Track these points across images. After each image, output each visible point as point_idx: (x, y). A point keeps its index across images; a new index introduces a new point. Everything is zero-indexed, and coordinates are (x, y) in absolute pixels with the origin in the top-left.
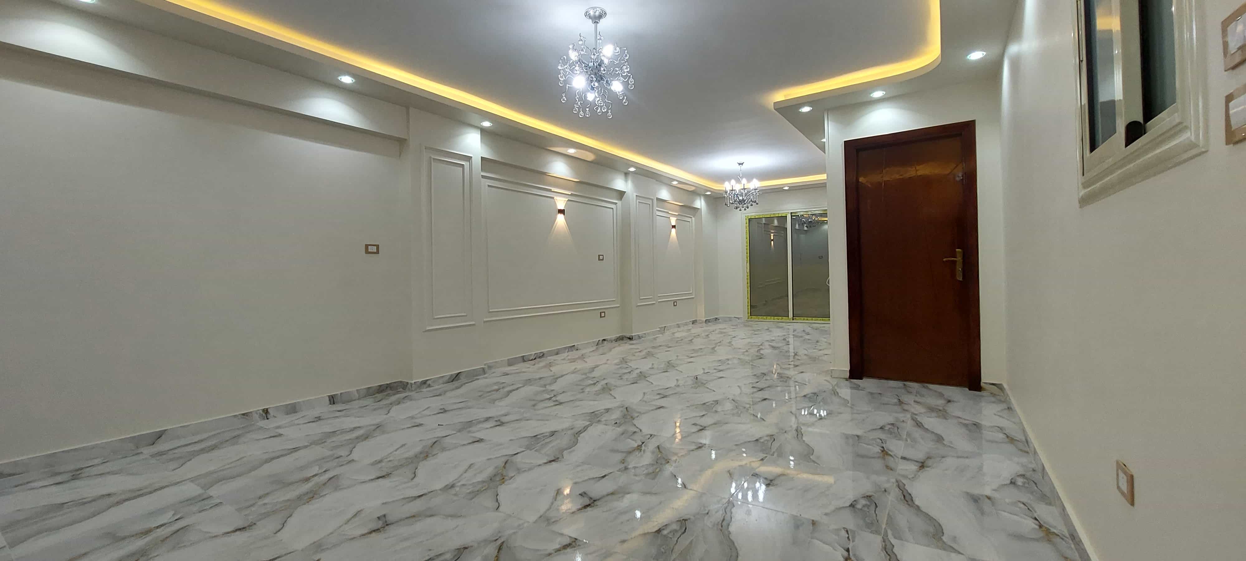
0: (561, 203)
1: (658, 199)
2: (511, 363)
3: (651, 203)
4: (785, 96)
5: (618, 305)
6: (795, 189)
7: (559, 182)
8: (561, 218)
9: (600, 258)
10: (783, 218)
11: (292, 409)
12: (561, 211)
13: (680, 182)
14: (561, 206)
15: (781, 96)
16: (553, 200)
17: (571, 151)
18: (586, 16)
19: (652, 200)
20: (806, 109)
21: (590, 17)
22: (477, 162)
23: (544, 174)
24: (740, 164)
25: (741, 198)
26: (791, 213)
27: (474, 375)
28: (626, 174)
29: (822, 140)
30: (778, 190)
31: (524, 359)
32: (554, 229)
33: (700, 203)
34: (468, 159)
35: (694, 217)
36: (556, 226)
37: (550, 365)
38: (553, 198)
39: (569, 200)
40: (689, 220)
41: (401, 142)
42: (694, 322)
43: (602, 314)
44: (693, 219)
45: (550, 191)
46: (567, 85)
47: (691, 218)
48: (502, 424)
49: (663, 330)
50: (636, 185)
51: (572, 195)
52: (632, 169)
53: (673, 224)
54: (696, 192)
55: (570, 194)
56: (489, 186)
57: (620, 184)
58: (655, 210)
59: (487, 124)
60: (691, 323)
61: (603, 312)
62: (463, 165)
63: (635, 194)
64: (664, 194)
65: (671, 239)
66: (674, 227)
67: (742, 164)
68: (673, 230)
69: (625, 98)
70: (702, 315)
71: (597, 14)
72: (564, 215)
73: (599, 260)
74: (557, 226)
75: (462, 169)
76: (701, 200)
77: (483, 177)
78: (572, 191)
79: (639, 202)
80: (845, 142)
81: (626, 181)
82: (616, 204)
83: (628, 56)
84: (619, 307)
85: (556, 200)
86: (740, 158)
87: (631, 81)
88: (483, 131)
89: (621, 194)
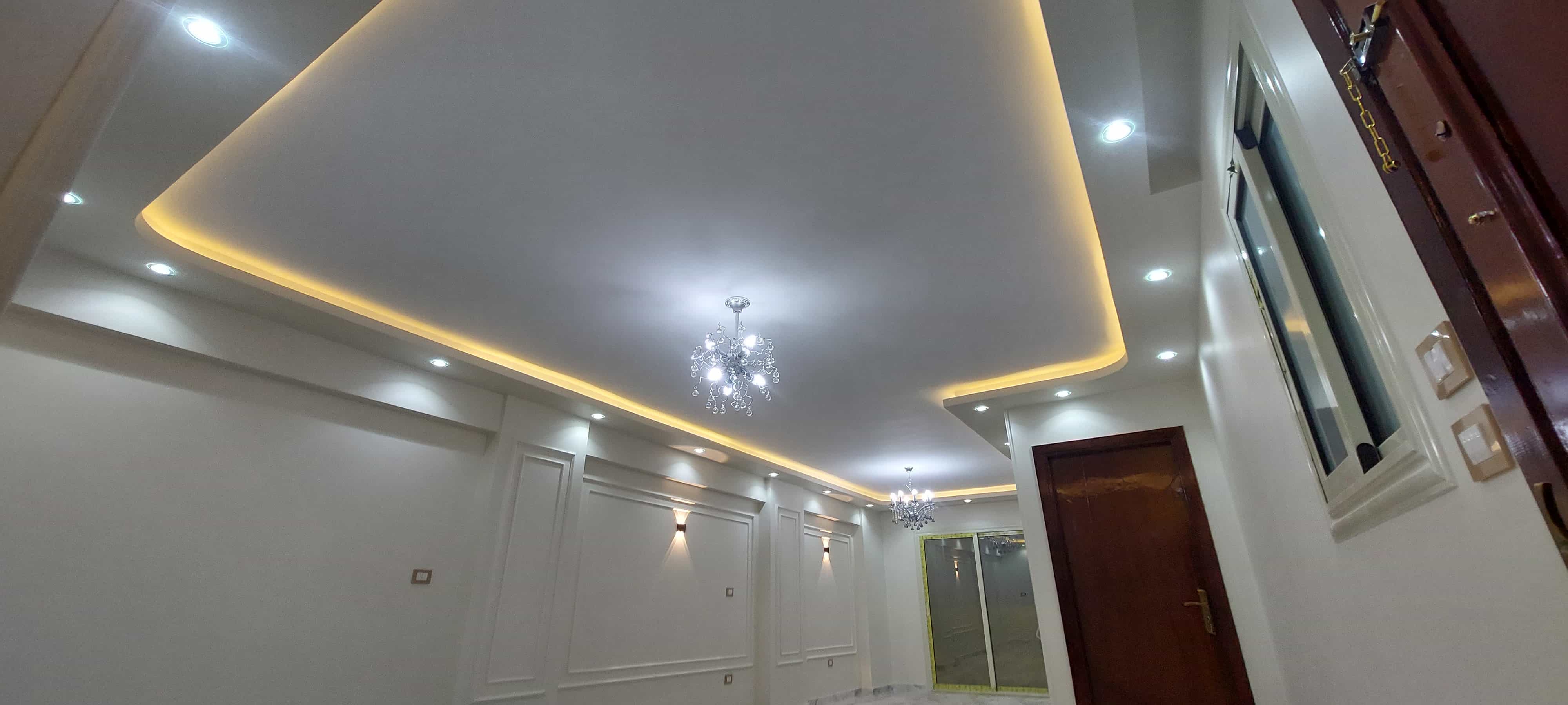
0: (681, 516)
1: (806, 513)
3: (796, 517)
4: (956, 393)
5: (750, 665)
6: (979, 502)
7: (682, 489)
8: (680, 537)
9: (729, 593)
10: (967, 541)
12: (681, 528)
13: (833, 491)
14: (681, 520)
15: (952, 392)
16: (670, 511)
17: (699, 451)
18: (726, 305)
19: (799, 513)
20: (982, 408)
21: (731, 306)
22: (580, 461)
23: (664, 478)
24: (908, 470)
25: (912, 513)
26: (978, 533)
28: (767, 480)
29: (1006, 444)
30: (957, 504)
32: (670, 551)
33: (860, 519)
34: (570, 457)
35: (853, 536)
36: (672, 547)
38: (671, 509)
39: (691, 513)
40: (847, 540)
41: (489, 437)
42: (858, 692)
43: (728, 679)
44: (852, 539)
45: (668, 499)
46: (701, 377)
47: (849, 537)
50: (779, 494)
51: (696, 505)
52: (774, 475)
53: (826, 545)
54: (854, 504)
55: (694, 503)
56: (591, 492)
57: (758, 492)
58: (802, 527)
59: (598, 416)
60: (854, 694)
61: (729, 676)
62: (562, 465)
63: (777, 506)
64: (814, 506)
65: (823, 566)
66: (827, 550)
67: (911, 470)
68: (826, 555)
69: (769, 393)
70: (867, 681)
71: (739, 303)
72: (684, 532)
73: (727, 595)
74: (674, 547)
75: (560, 470)
76: (861, 515)
77: (585, 480)
78: (695, 500)
79: (782, 516)
80: (1032, 447)
81: (766, 488)
82: (752, 518)
83: (773, 347)
84: (751, 667)
85: (675, 512)
86: (908, 462)
87: (776, 375)
88: (593, 425)
89: (759, 506)
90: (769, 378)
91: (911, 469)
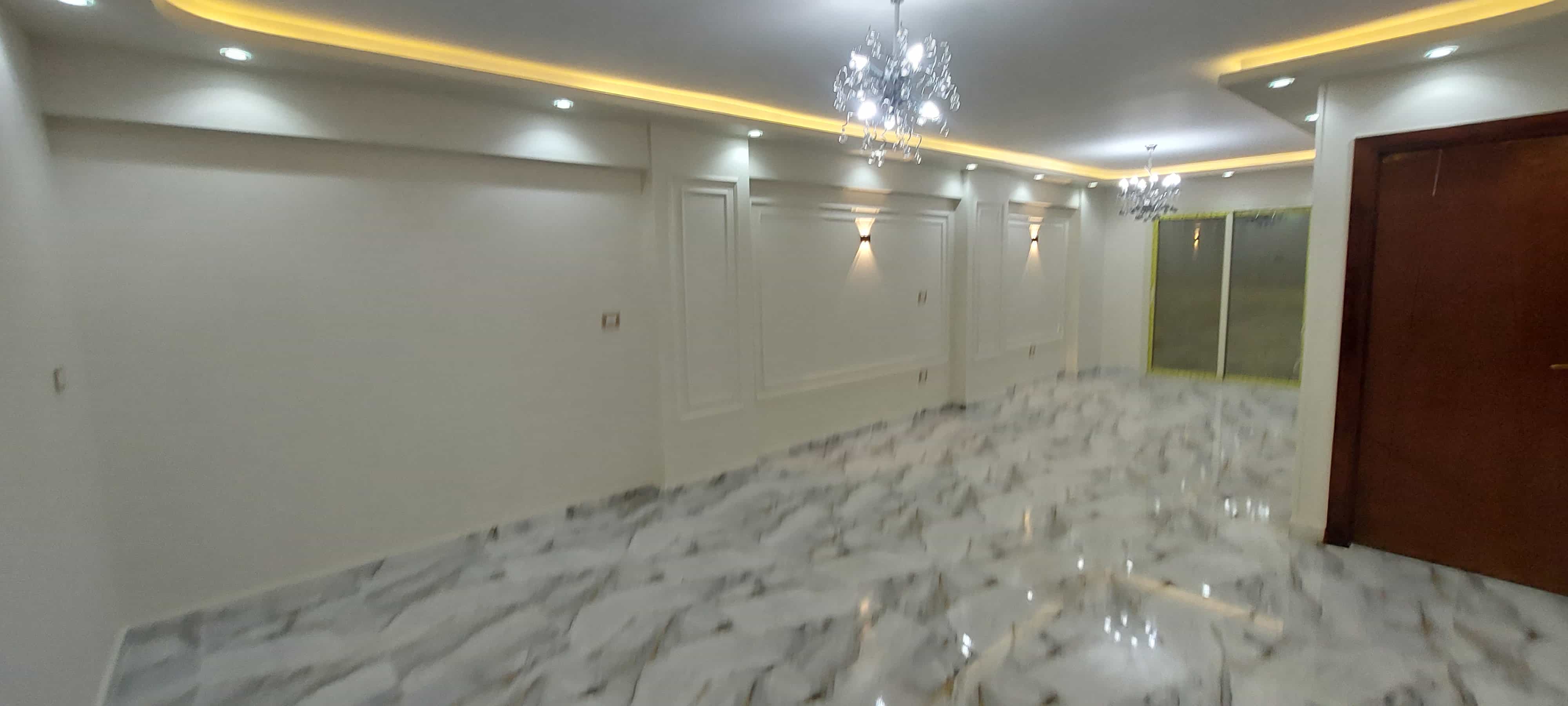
0: (864, 226)
1: (1012, 203)
2: (794, 452)
3: (999, 210)
4: (1239, 65)
5: (946, 361)
6: (1244, 175)
7: (864, 197)
8: (865, 248)
9: (922, 297)
10: (1221, 220)
11: (524, 527)
12: (865, 239)
13: (1047, 175)
14: (865, 231)
15: (1233, 64)
16: (852, 224)
17: (879, 154)
19: (1003, 205)
20: (1282, 82)
22: (744, 186)
23: (841, 188)
24: (1148, 148)
25: (1149, 202)
26: (1234, 212)
27: (741, 478)
28: (964, 172)
30: (1215, 177)
31: (811, 446)
32: (857, 260)
33: (1079, 201)
34: (732, 185)
35: (1068, 221)
36: (858, 258)
37: (844, 460)
38: (853, 221)
39: (876, 221)
40: (1060, 225)
41: (641, 174)
42: (1061, 375)
43: (922, 376)
44: (1067, 224)
45: (849, 211)
46: (851, 113)
47: (1063, 223)
48: (760, 590)
49: (1012, 392)
50: (978, 187)
51: (881, 213)
52: (972, 167)
53: (1035, 234)
54: (1071, 185)
55: (878, 211)
56: (762, 215)
57: (953, 188)
58: (1006, 220)
59: (755, 134)
60: (1056, 377)
61: (924, 373)
62: (725, 194)
63: (975, 201)
64: (1022, 194)
65: (1030, 256)
66: (1035, 239)
68: (1035, 243)
69: (946, 124)
70: (1072, 363)
72: (870, 242)
73: (920, 300)
74: (860, 257)
75: (723, 199)
76: (1080, 196)
77: (753, 204)
78: (882, 207)
79: (982, 211)
80: (1356, 139)
81: (963, 181)
82: (946, 217)
83: (949, 54)
84: (947, 363)
85: (857, 223)
86: (1150, 141)
87: (955, 99)
88: (752, 142)
89: (955, 203)
90: (944, 105)
91: (1155, 147)
